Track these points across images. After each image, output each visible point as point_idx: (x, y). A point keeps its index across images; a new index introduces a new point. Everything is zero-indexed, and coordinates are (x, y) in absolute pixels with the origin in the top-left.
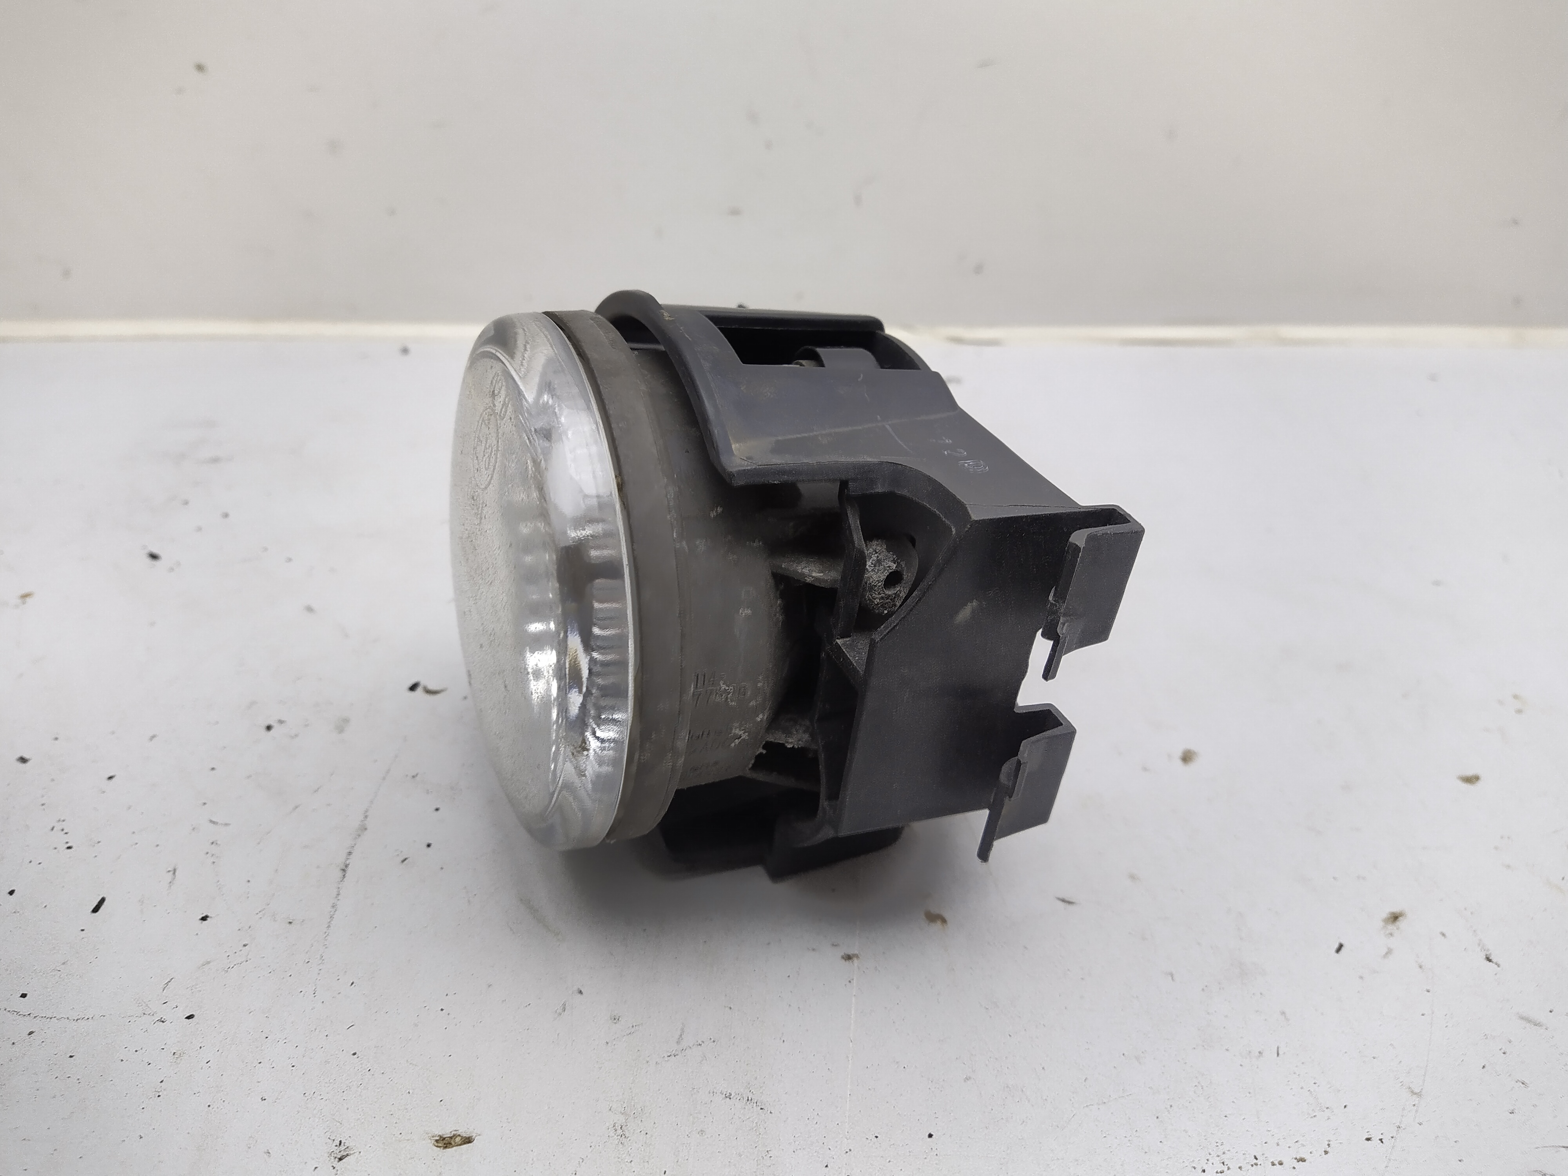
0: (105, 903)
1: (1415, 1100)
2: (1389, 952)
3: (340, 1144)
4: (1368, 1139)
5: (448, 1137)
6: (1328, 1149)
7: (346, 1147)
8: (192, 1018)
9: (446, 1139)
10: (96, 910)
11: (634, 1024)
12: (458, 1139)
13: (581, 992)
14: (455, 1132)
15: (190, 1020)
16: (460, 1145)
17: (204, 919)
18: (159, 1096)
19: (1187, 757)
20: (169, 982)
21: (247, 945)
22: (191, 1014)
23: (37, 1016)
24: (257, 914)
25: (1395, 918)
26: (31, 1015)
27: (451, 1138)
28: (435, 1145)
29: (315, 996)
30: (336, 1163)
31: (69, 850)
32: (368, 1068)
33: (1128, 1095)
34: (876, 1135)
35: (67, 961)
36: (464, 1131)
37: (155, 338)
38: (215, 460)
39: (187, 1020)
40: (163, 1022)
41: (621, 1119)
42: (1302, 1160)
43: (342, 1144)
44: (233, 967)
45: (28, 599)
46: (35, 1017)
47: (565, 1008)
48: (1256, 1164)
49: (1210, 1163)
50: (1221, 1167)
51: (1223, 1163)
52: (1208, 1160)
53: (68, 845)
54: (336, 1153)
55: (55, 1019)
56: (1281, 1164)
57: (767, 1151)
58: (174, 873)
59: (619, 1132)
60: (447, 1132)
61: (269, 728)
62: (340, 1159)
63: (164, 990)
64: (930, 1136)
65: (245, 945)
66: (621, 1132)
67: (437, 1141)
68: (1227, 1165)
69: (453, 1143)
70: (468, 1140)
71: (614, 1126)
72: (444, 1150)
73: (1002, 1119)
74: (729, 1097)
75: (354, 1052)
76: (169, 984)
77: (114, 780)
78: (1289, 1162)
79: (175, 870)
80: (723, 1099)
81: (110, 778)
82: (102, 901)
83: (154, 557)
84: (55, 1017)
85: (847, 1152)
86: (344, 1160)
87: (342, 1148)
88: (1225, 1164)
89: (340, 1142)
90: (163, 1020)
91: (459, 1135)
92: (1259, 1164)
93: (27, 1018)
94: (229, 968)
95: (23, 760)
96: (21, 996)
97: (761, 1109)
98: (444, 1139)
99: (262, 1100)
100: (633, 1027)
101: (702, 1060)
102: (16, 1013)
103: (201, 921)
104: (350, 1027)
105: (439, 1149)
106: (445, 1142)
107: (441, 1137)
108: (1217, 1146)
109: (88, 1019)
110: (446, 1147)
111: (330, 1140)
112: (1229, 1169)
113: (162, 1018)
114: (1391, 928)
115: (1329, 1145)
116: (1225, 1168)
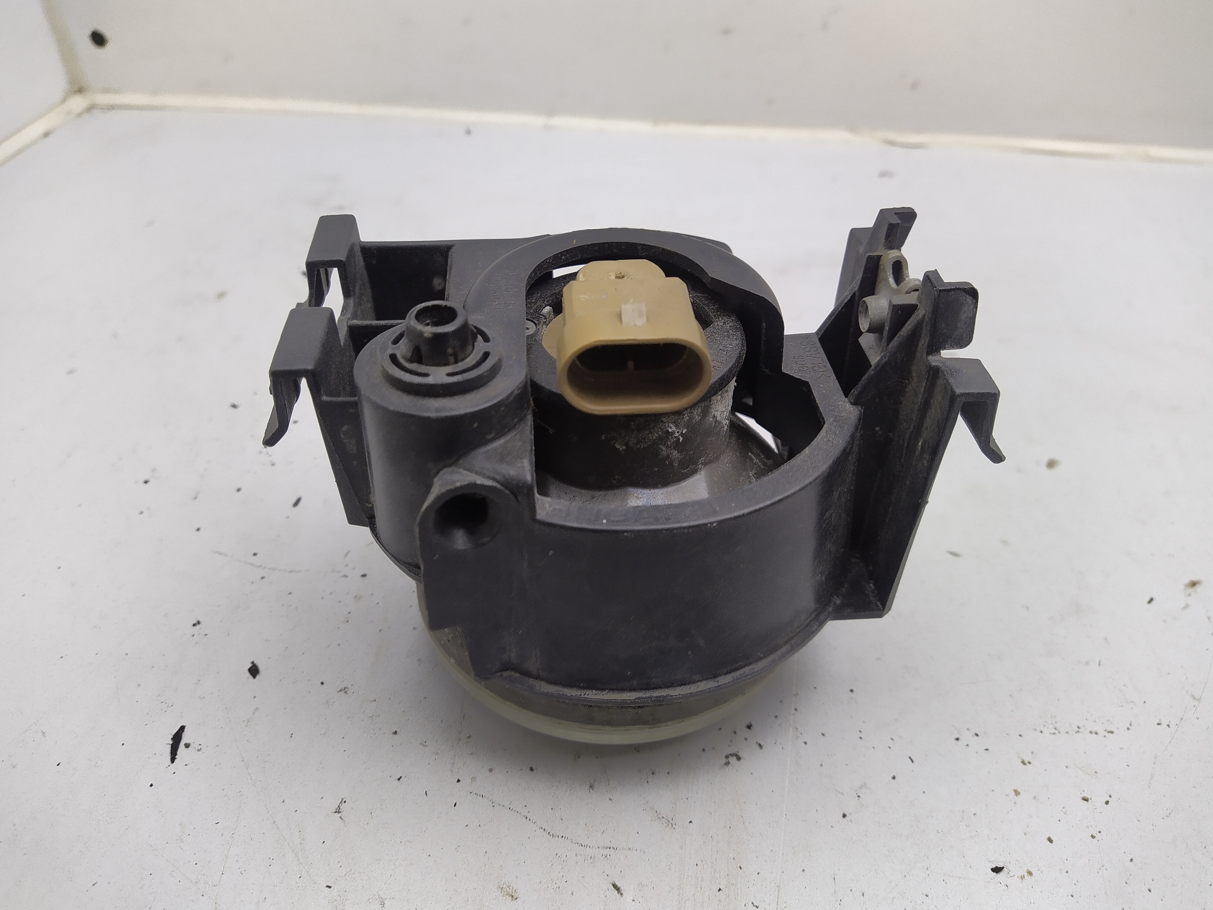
1: (1196, 703)
2: (1187, 607)
4: (1159, 724)
6: (1130, 727)
19: (1051, 464)
25: (1193, 584)
26: (261, 566)
33: (992, 679)
42: (1112, 732)
45: (223, 297)
46: (264, 568)
48: (1079, 732)
49: (1046, 727)
50: (1054, 731)
51: (1056, 728)
52: (1045, 725)
56: (1096, 733)
68: (1058, 730)
78: (1102, 732)
92: (1081, 731)
93: (259, 568)
95: (235, 406)
96: (254, 555)
102: (251, 564)
108: (1052, 717)
112: (1059, 732)
114: (1190, 590)
115: (1130, 725)
116: (1057, 732)
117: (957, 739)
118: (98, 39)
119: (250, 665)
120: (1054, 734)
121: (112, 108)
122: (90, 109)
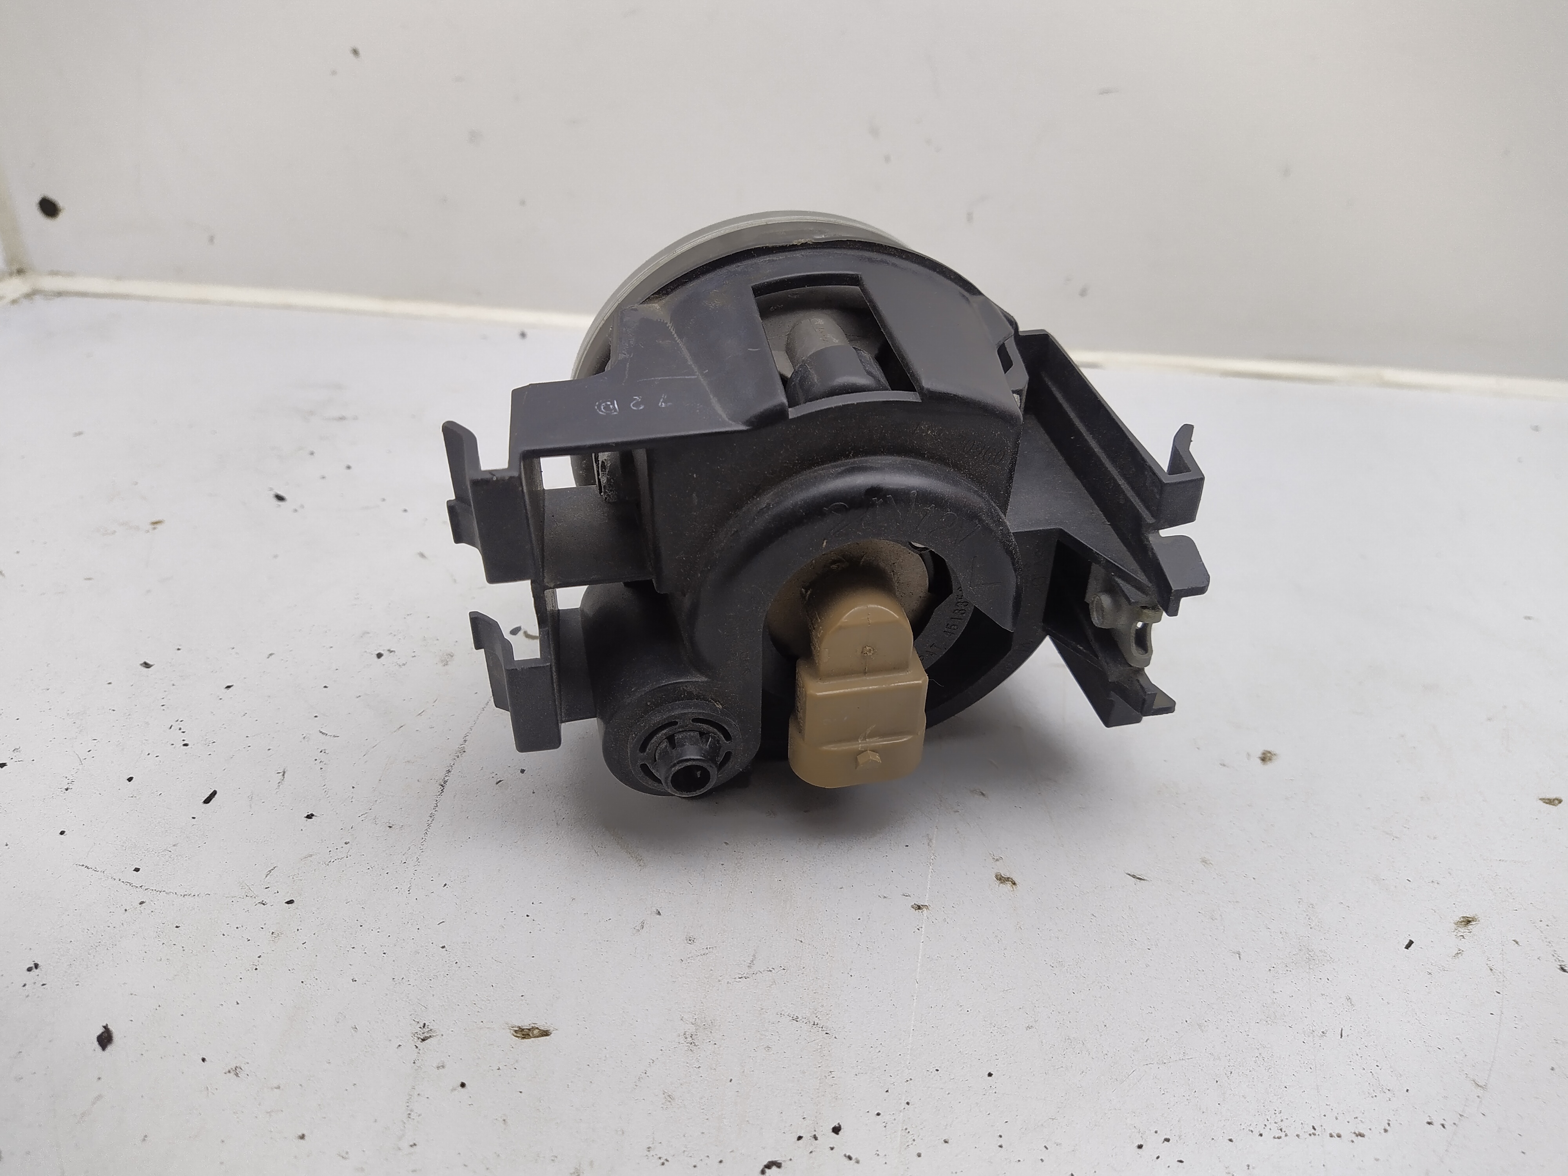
0: (216, 796)
1: (1480, 1091)
2: (1459, 953)
3: (424, 1027)
4: (1429, 1123)
5: (527, 1029)
6: (1388, 1128)
7: (429, 1029)
8: (292, 903)
9: (525, 1030)
10: (207, 801)
11: (708, 947)
12: (536, 1032)
13: (659, 913)
14: (533, 1025)
15: (290, 905)
16: (538, 1037)
17: (310, 817)
18: (256, 969)
19: (1265, 758)
20: (272, 870)
21: (349, 843)
22: (291, 899)
23: (147, 889)
24: (359, 817)
25: (1468, 921)
26: (143, 887)
27: (529, 1030)
28: (514, 1035)
29: (409, 893)
30: (419, 1044)
31: (185, 747)
32: (455, 960)
33: (1188, 1059)
34: (937, 1068)
35: (178, 844)
36: (542, 1025)
37: (288, 307)
38: (342, 418)
39: (287, 905)
40: (264, 904)
41: (691, 1029)
42: (1361, 1135)
43: (426, 1027)
44: (334, 862)
45: (158, 526)
46: (146, 889)
47: (643, 926)
48: (1314, 1134)
49: (1267, 1128)
50: (1279, 1134)
51: (1281, 1130)
52: (1265, 1125)
53: (185, 742)
54: (420, 1034)
55: (165, 892)
56: (1339, 1136)
57: (831, 1072)
58: (283, 775)
59: (689, 1039)
60: (526, 1024)
61: (379, 656)
62: (423, 1040)
63: (266, 877)
64: (990, 1075)
65: (346, 843)
66: (692, 1041)
67: (516, 1031)
68: (1285, 1132)
69: (531, 1035)
70: (545, 1033)
71: (684, 1034)
72: (523, 1040)
73: (1062, 1067)
74: (796, 1020)
75: (443, 945)
76: (272, 871)
77: (231, 689)
78: (1347, 1135)
79: (284, 772)
80: (790, 1021)
81: (228, 687)
82: (214, 793)
83: (280, 498)
84: (164, 891)
85: (907, 1081)
86: (426, 1041)
87: (426, 1030)
88: (1283, 1130)
89: (425, 1024)
90: (264, 902)
91: (537, 1028)
92: (1317, 1134)
93: (139, 889)
94: (330, 862)
95: (146, 665)
96: (134, 870)
97: (827, 1033)
98: (523, 1030)
99: (353, 981)
100: (707, 948)
101: (772, 985)
102: (129, 884)
103: (306, 819)
104: (441, 923)
105: (517, 1038)
106: (524, 1033)
107: (520, 1028)
108: (1275, 1114)
109: (194, 896)
110: (524, 1038)
111: (414, 1022)
112: (1286, 1135)
113: (263, 901)
114: (1462, 930)
115: (1389, 1124)
116: (1283, 1134)
117: (1140, 1147)
118: (49, 208)
119: (100, 1030)
120: (1279, 1138)
121: (60, 294)
122: (29, 295)
